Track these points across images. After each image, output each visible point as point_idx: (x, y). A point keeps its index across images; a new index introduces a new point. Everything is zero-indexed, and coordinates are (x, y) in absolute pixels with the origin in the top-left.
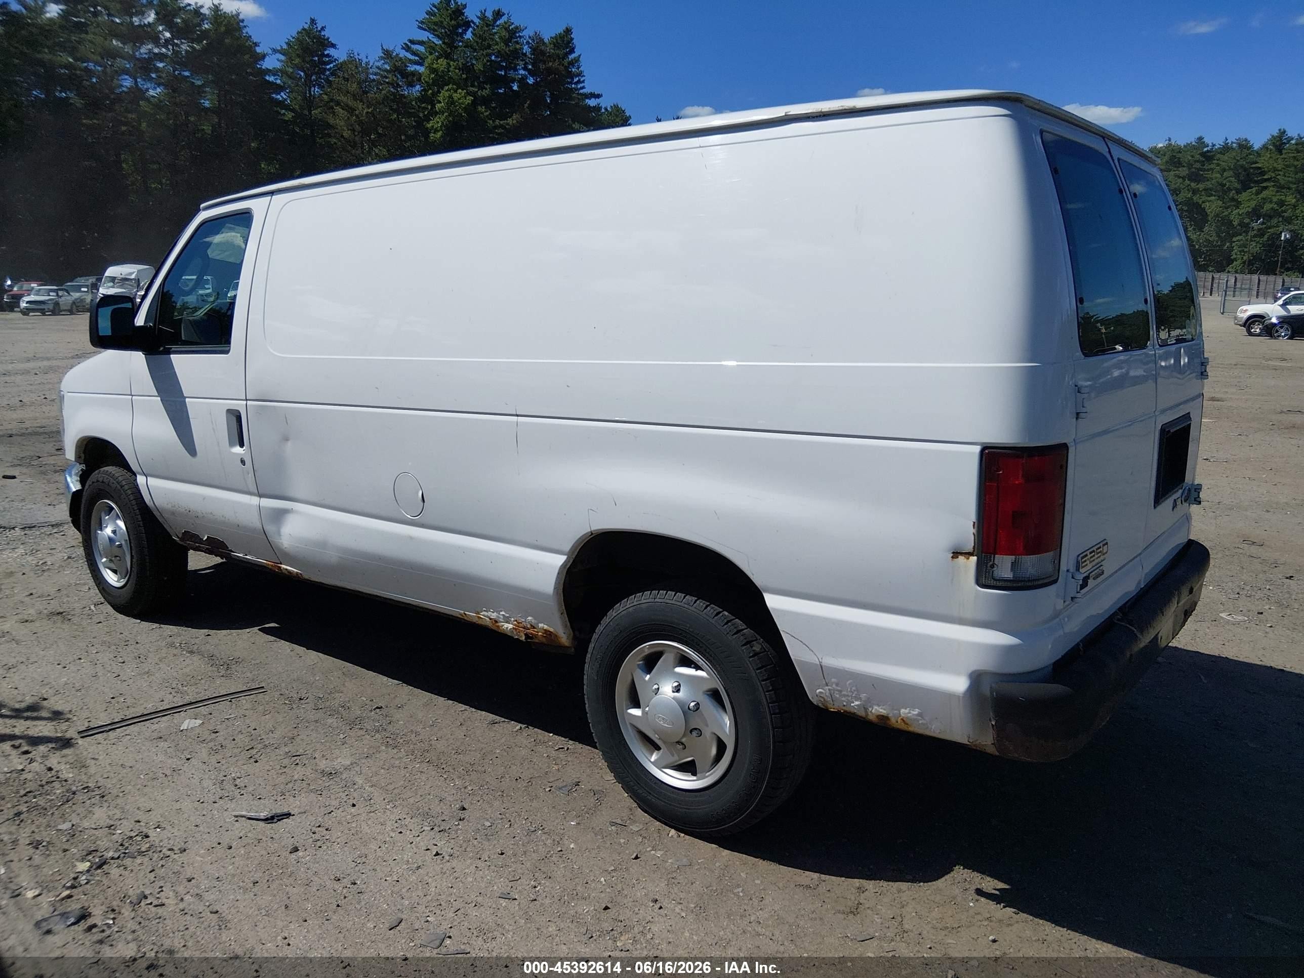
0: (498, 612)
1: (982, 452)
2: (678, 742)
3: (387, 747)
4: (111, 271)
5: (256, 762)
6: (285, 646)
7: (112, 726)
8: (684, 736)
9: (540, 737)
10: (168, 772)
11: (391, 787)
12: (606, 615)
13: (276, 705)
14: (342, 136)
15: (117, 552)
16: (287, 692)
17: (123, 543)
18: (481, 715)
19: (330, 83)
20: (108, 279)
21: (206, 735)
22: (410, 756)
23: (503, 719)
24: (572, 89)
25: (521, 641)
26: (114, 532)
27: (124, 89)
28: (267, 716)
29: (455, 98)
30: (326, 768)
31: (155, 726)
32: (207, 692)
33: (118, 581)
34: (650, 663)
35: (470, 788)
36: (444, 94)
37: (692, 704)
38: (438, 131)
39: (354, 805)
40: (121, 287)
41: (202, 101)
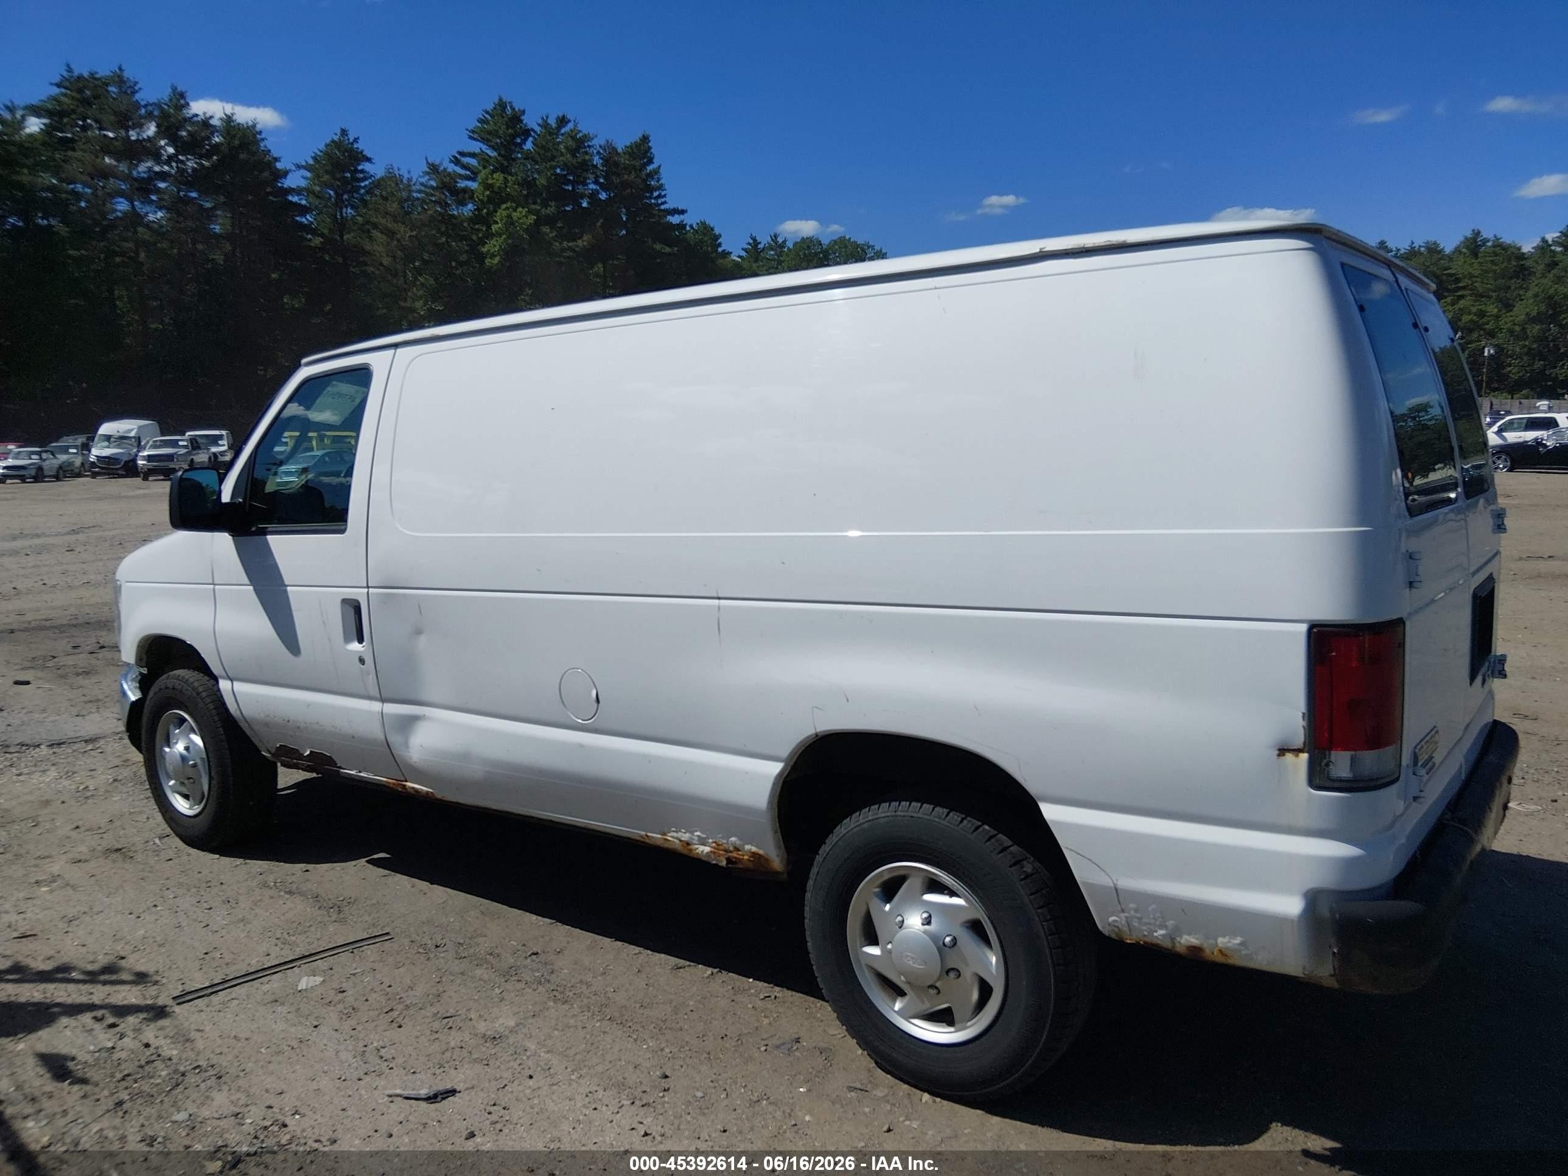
0: (692, 833)
1: (1310, 631)
2: (931, 987)
3: (555, 1002)
4: (106, 428)
5: (400, 1027)
6: (402, 882)
7: (212, 990)
8: (939, 979)
9: (738, 984)
10: (295, 1043)
11: (572, 1052)
12: (832, 832)
13: (409, 955)
14: (381, 264)
15: (190, 772)
16: (418, 938)
17: (198, 761)
18: (660, 959)
19: (365, 203)
20: (103, 438)
21: (331, 995)
22: (586, 1013)
23: (688, 963)
24: (651, 204)
25: (722, 867)
26: (187, 749)
27: (119, 214)
28: (401, 969)
29: (515, 218)
30: (487, 1030)
31: (266, 987)
32: (320, 942)
33: (190, 808)
34: (890, 889)
35: (667, 1050)
36: (501, 213)
37: (948, 939)
38: (496, 256)
39: (531, 1077)
40: (118, 446)
41: (212, 226)
